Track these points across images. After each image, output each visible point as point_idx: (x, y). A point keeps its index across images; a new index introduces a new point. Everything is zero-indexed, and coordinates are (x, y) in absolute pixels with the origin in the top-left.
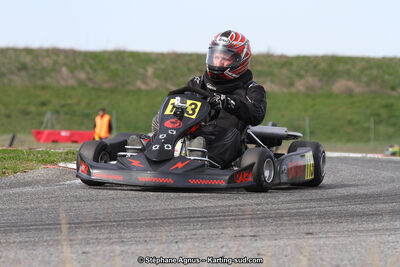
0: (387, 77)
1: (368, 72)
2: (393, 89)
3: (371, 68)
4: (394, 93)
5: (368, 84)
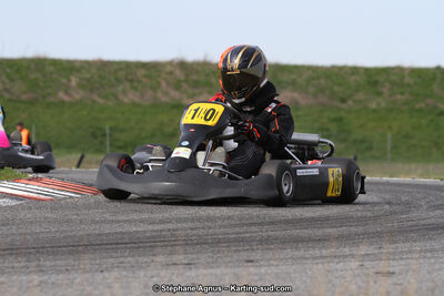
0: (336, 88)
1: (315, 82)
2: (343, 101)
3: (319, 78)
4: (344, 106)
5: (315, 96)
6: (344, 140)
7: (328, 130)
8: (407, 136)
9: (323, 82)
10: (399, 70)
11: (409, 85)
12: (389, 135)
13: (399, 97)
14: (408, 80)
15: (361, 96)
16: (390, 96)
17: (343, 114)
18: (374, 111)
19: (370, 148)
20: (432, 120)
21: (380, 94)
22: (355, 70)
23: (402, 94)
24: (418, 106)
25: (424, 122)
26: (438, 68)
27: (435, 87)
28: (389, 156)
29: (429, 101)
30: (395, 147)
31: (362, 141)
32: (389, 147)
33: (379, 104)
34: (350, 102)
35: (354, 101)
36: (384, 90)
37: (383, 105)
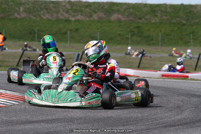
6: (141, 36)
7: (133, 32)
8: (168, 35)
9: (131, 10)
10: (165, 5)
11: (169, 12)
12: (160, 34)
13: (165, 17)
14: (169, 10)
15: (148, 17)
16: (161, 17)
17: (140, 25)
18: (154, 23)
19: (152, 40)
20: (179, 28)
21: (156, 16)
22: (146, 5)
23: (166, 16)
24: (173, 21)
25: (176, 28)
26: (182, 4)
27: (180, 13)
28: (160, 43)
29: (178, 19)
30: (162, 39)
31: (149, 37)
32: (160, 39)
33: (156, 20)
34: (143, 20)
35: (145, 19)
36: (158, 14)
37: (158, 21)
